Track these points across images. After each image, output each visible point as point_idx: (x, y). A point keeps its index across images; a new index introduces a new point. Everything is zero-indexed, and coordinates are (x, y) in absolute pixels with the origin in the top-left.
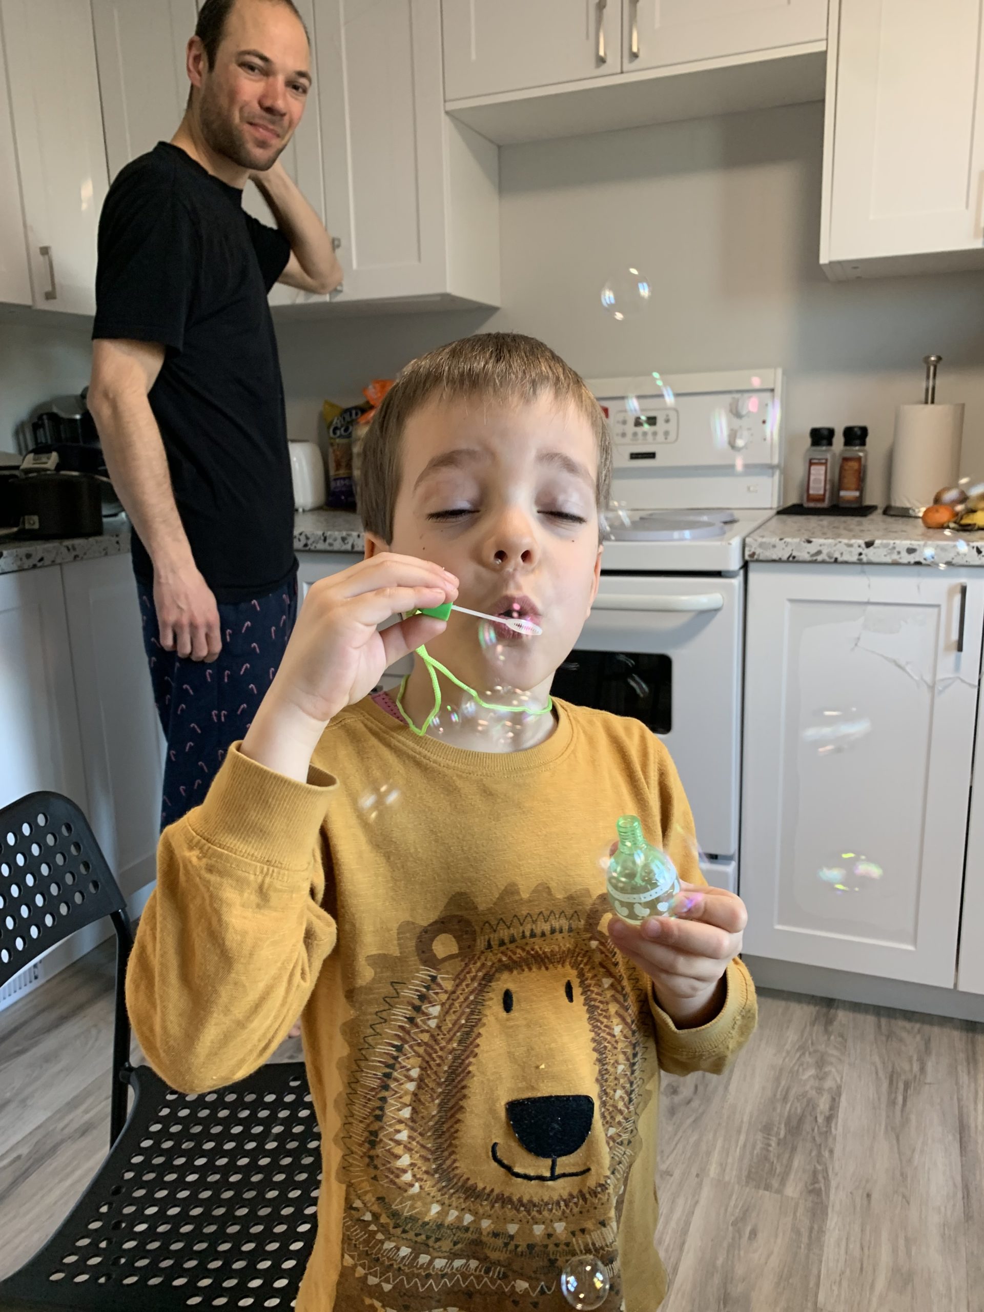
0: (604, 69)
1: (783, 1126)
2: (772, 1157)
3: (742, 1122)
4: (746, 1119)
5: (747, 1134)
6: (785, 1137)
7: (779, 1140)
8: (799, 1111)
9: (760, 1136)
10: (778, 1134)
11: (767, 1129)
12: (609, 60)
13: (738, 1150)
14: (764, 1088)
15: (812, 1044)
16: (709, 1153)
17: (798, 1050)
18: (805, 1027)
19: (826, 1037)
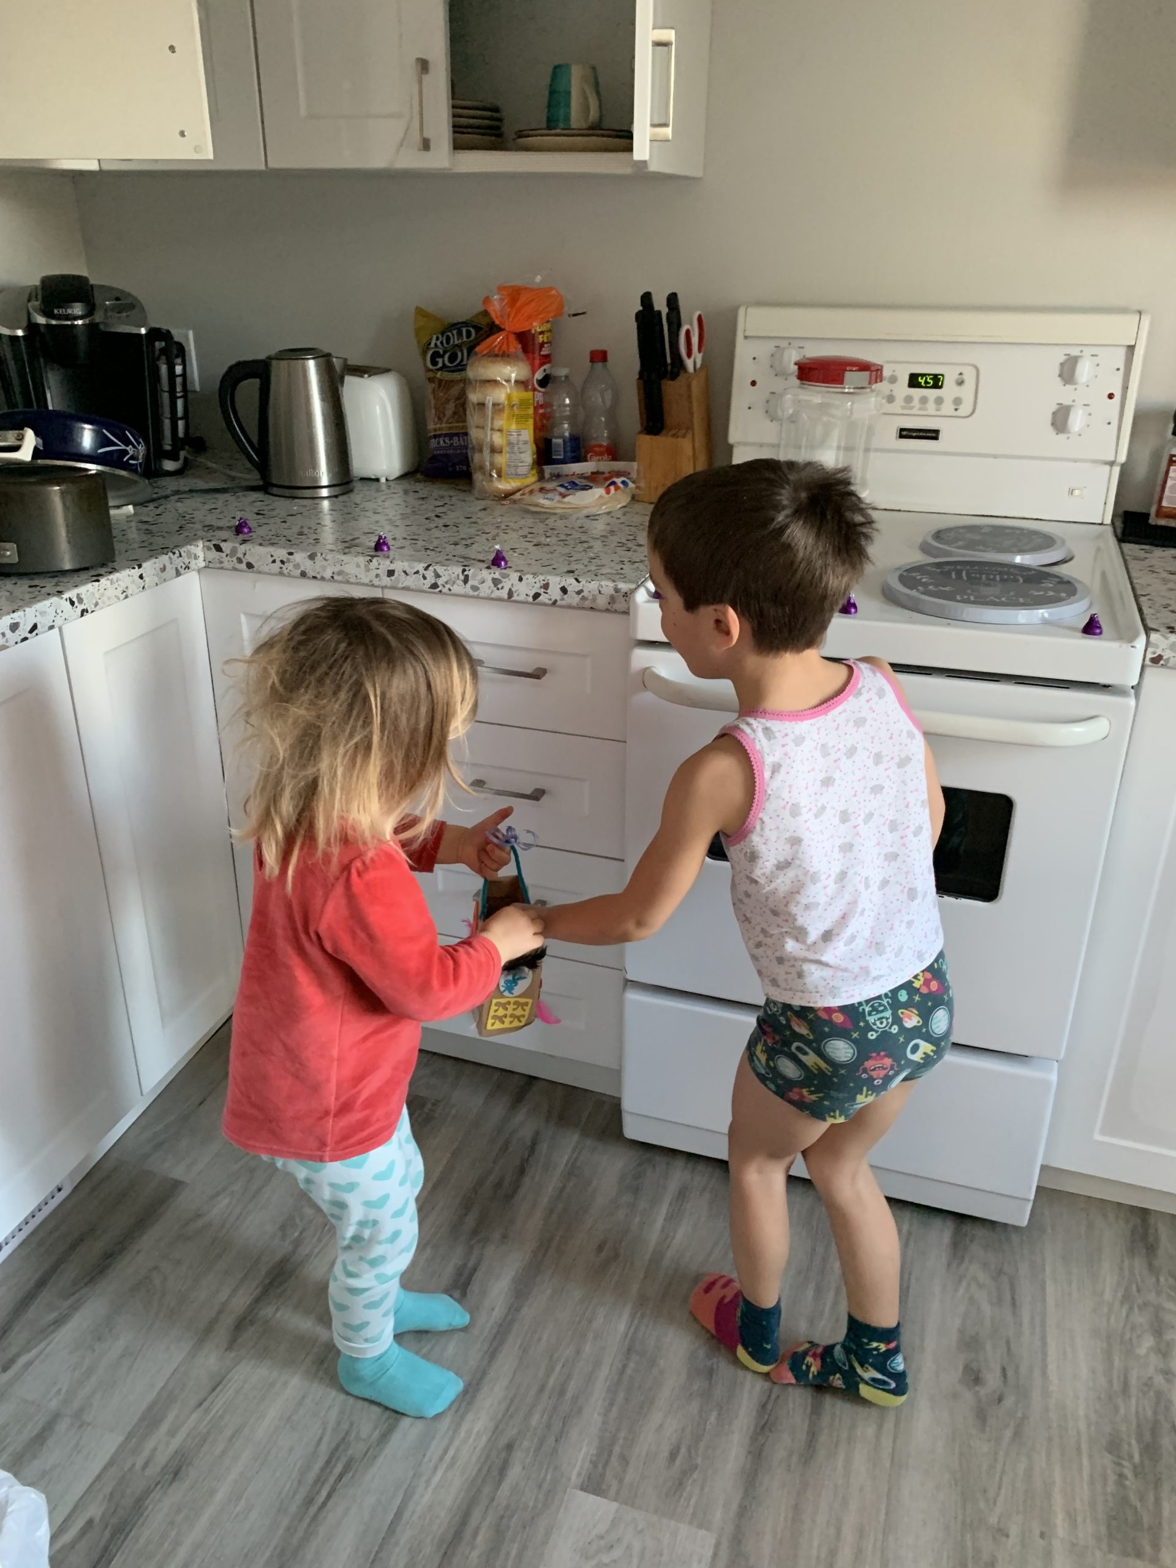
1: (1133, 1442)
2: (1133, 1499)
3: (1078, 1433)
4: (1082, 1426)
5: (1091, 1457)
6: (1142, 1462)
7: (1135, 1467)
8: (1149, 1413)
9: (1108, 1459)
10: (1131, 1457)
11: (1114, 1446)
13: (1086, 1487)
14: (1093, 1372)
15: (1138, 1291)
16: (1048, 1496)
17: (1122, 1303)
18: (1123, 1261)
19: (1153, 1279)
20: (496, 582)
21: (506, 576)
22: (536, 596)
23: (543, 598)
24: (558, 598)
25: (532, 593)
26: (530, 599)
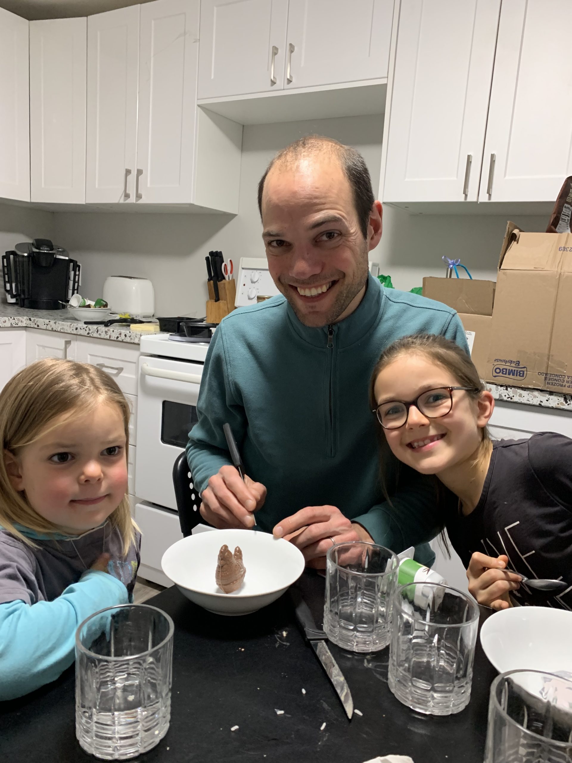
0: (275, 87)
12: (278, 82)
20: (106, 332)
21: (109, 330)
22: (118, 337)
23: (119, 339)
24: (124, 338)
25: (116, 337)
26: (115, 339)
